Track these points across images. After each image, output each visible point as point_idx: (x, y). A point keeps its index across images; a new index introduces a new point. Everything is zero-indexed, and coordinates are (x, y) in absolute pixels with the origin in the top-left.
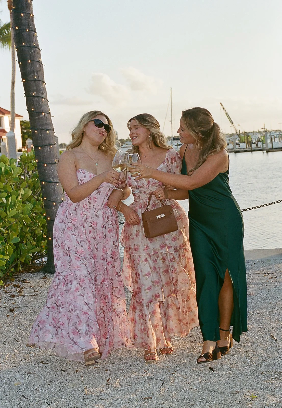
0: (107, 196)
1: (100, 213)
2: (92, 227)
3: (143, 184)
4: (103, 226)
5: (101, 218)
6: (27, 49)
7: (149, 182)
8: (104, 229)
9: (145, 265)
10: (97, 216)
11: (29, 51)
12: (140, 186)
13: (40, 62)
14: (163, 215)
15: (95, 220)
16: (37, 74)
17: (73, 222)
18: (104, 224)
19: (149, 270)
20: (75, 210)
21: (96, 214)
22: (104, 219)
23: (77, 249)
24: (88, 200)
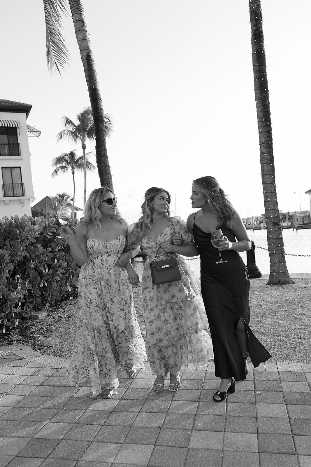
0: (117, 257)
1: (112, 272)
2: (107, 283)
3: (152, 246)
4: (116, 282)
5: (113, 276)
6: (103, 167)
7: (157, 243)
8: (117, 284)
9: (151, 313)
10: (110, 274)
11: (104, 168)
12: (150, 247)
13: (110, 174)
14: (168, 266)
15: (109, 277)
16: (109, 180)
17: (92, 278)
18: (117, 280)
19: (154, 318)
20: (93, 269)
21: (108, 273)
22: (115, 276)
23: (98, 302)
24: (101, 262)
